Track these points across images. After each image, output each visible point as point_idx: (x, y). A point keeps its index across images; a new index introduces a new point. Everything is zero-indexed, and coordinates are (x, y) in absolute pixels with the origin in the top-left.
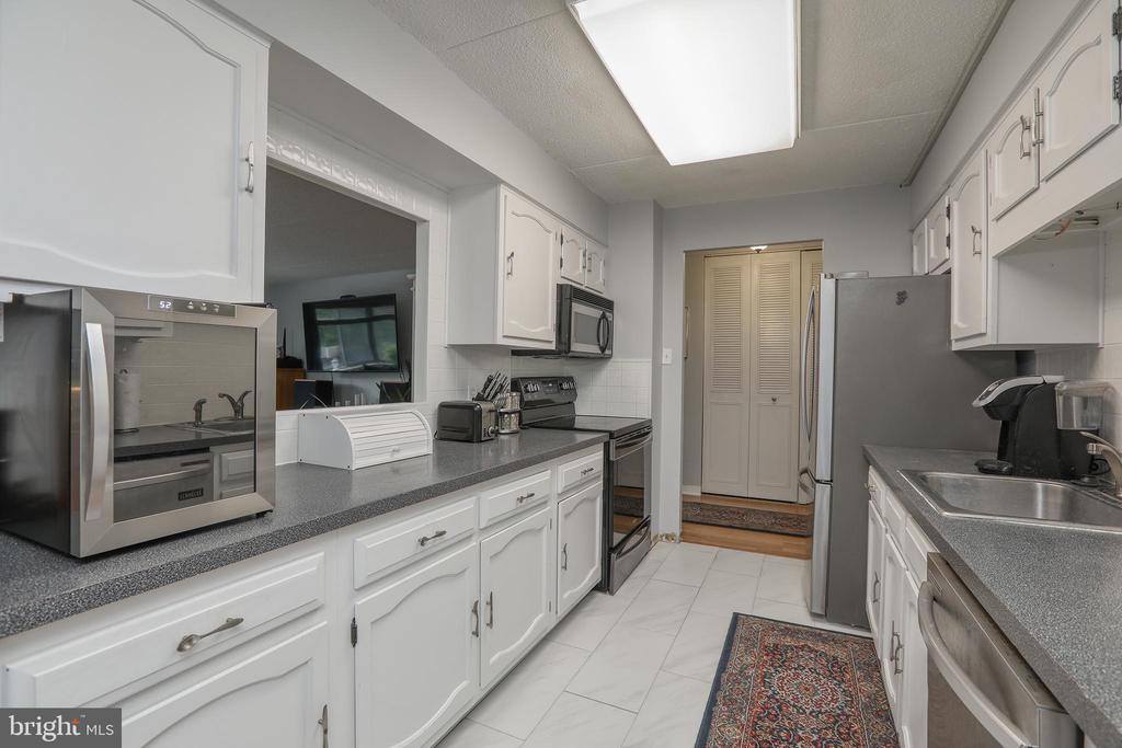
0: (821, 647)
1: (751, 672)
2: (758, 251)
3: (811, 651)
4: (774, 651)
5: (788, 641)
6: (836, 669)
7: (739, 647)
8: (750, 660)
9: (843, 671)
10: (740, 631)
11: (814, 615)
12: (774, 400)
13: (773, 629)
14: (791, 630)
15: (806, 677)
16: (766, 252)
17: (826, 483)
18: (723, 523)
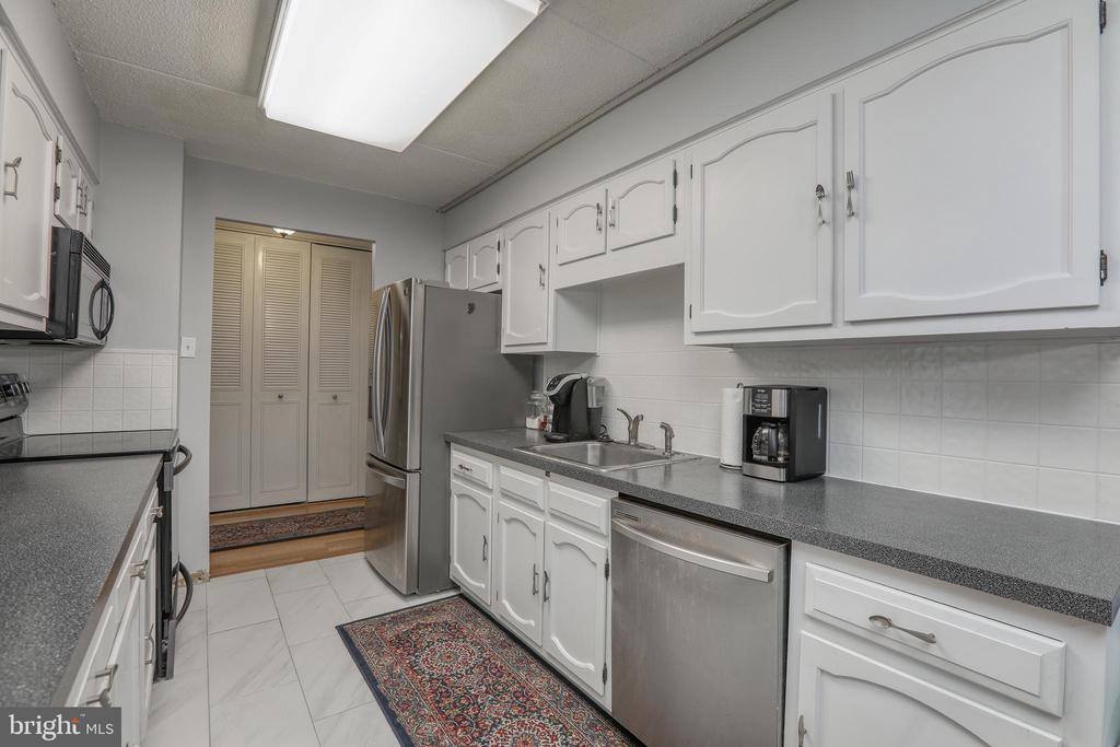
0: (430, 620)
1: (398, 670)
2: (284, 235)
3: (426, 626)
4: (399, 641)
5: (403, 628)
6: (453, 631)
7: (370, 655)
8: (388, 660)
9: (459, 630)
10: (358, 640)
11: (405, 597)
12: (280, 397)
13: (383, 624)
14: (397, 617)
15: (441, 648)
16: (292, 238)
17: (416, 471)
18: (244, 542)
